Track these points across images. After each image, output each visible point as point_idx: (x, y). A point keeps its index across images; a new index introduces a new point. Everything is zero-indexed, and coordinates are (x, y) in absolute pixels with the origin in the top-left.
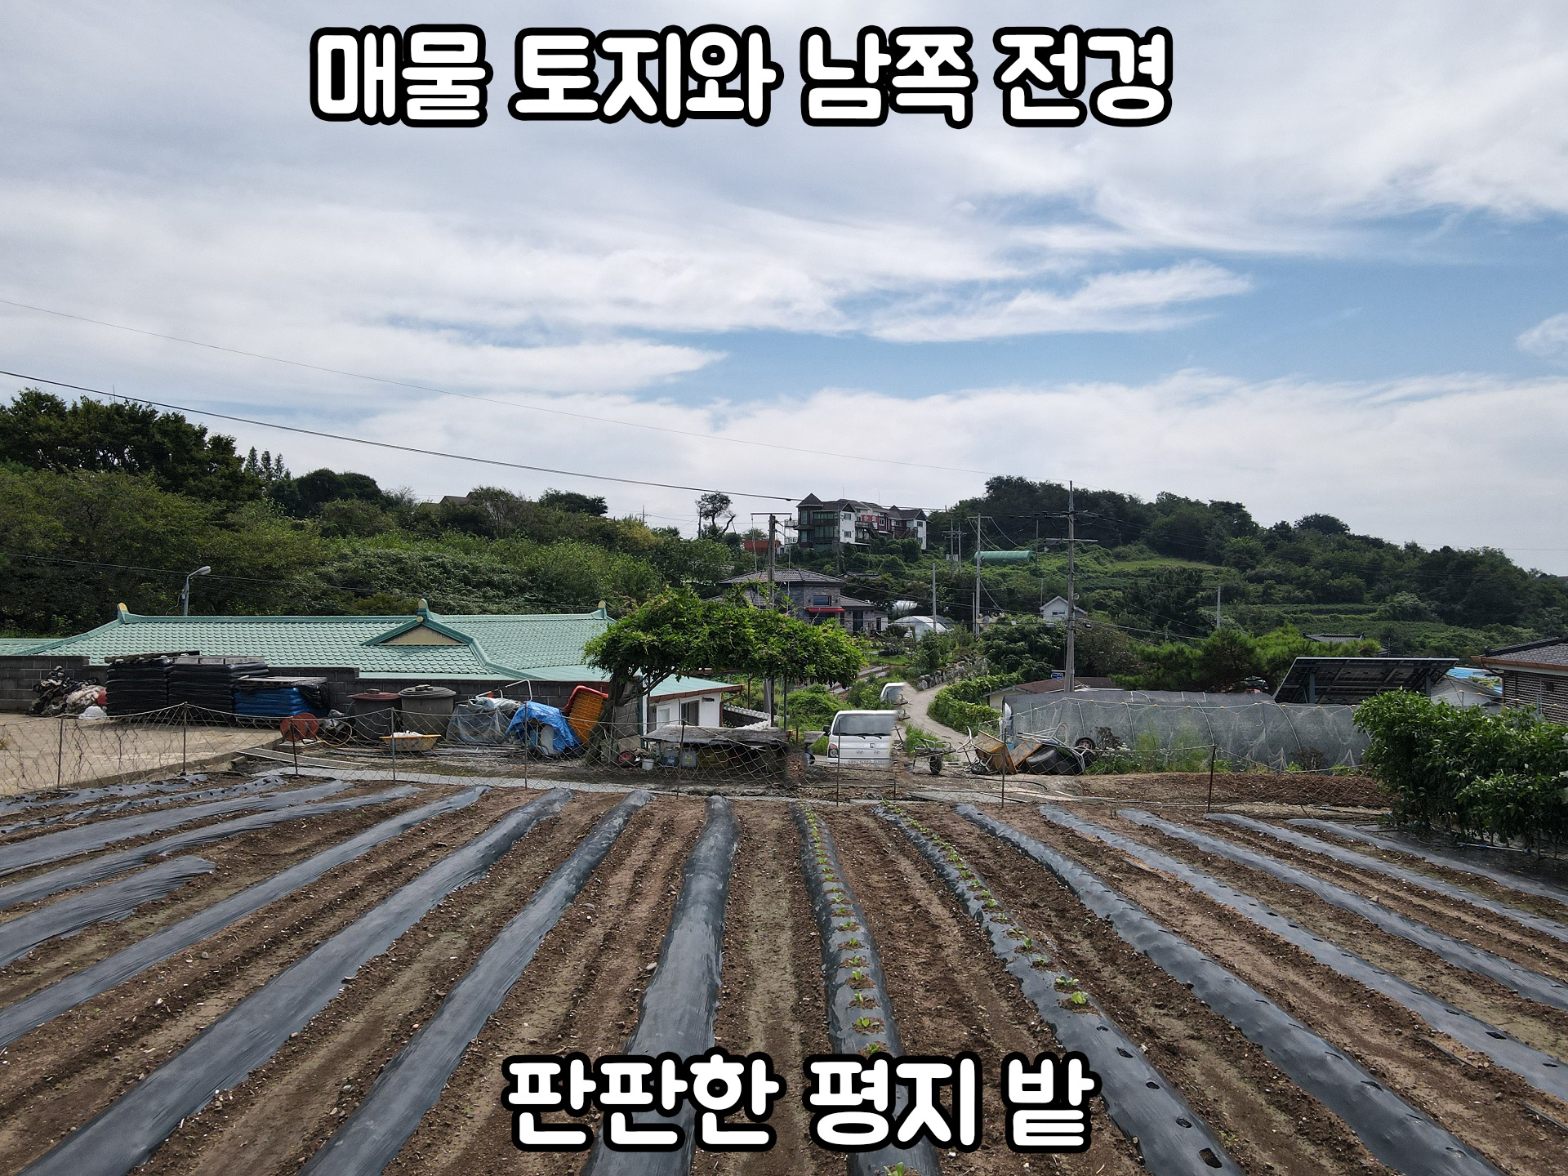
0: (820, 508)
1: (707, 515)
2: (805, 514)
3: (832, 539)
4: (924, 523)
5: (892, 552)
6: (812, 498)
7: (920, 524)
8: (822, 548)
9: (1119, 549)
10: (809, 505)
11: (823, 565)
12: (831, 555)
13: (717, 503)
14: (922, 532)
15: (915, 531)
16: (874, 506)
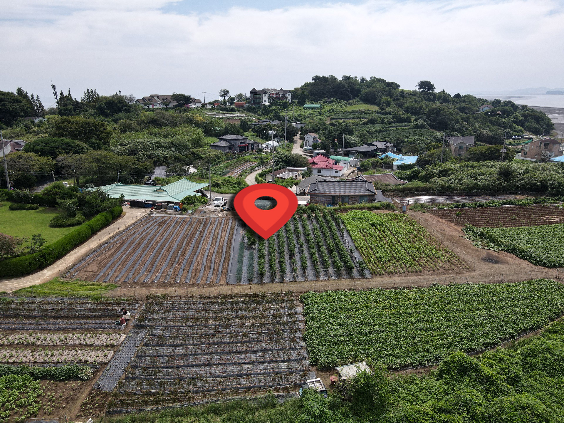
0: (257, 93)
1: (222, 96)
2: (252, 95)
3: (260, 103)
4: (291, 94)
5: (279, 105)
6: (254, 89)
7: (289, 95)
8: (257, 106)
9: (350, 101)
10: (254, 92)
11: (257, 112)
12: (260, 108)
13: (225, 92)
14: (290, 97)
15: (288, 97)
16: (275, 90)
